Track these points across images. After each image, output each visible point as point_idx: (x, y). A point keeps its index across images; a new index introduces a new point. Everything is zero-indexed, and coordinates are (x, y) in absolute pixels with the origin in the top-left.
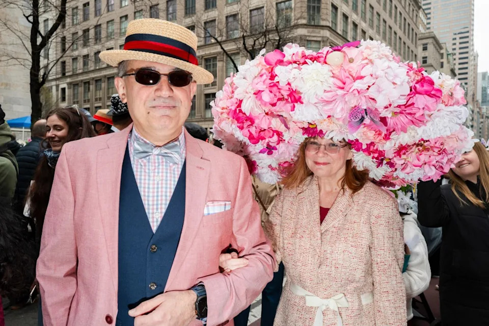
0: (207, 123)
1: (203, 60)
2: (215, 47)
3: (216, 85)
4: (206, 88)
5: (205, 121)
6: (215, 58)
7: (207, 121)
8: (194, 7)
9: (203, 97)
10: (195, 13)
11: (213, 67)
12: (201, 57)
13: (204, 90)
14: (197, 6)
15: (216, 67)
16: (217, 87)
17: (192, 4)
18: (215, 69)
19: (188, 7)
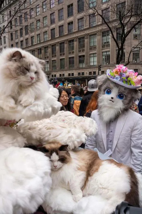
0: (80, 70)
1: (78, 39)
2: (83, 32)
3: (84, 51)
4: (80, 53)
5: (79, 69)
6: (84, 37)
7: (80, 69)
8: (72, 12)
9: (78, 57)
10: (73, 15)
11: (83, 42)
12: (76, 37)
13: (78, 54)
14: (74, 11)
15: (84, 42)
16: (85, 52)
17: (71, 10)
18: (84, 43)
19: (69, 12)
